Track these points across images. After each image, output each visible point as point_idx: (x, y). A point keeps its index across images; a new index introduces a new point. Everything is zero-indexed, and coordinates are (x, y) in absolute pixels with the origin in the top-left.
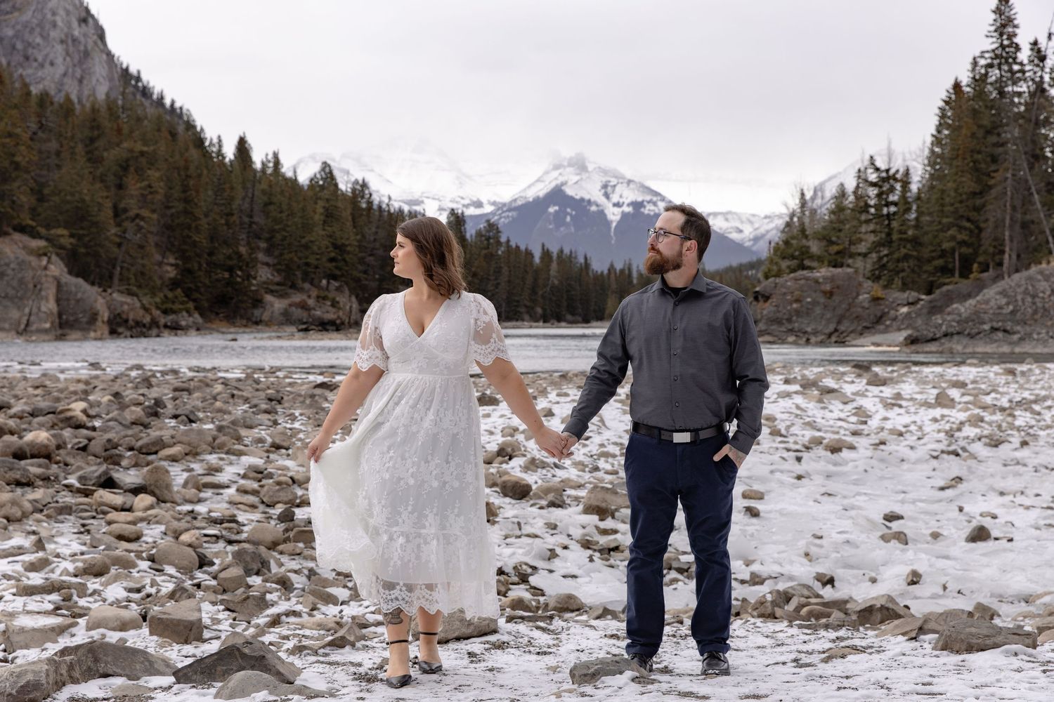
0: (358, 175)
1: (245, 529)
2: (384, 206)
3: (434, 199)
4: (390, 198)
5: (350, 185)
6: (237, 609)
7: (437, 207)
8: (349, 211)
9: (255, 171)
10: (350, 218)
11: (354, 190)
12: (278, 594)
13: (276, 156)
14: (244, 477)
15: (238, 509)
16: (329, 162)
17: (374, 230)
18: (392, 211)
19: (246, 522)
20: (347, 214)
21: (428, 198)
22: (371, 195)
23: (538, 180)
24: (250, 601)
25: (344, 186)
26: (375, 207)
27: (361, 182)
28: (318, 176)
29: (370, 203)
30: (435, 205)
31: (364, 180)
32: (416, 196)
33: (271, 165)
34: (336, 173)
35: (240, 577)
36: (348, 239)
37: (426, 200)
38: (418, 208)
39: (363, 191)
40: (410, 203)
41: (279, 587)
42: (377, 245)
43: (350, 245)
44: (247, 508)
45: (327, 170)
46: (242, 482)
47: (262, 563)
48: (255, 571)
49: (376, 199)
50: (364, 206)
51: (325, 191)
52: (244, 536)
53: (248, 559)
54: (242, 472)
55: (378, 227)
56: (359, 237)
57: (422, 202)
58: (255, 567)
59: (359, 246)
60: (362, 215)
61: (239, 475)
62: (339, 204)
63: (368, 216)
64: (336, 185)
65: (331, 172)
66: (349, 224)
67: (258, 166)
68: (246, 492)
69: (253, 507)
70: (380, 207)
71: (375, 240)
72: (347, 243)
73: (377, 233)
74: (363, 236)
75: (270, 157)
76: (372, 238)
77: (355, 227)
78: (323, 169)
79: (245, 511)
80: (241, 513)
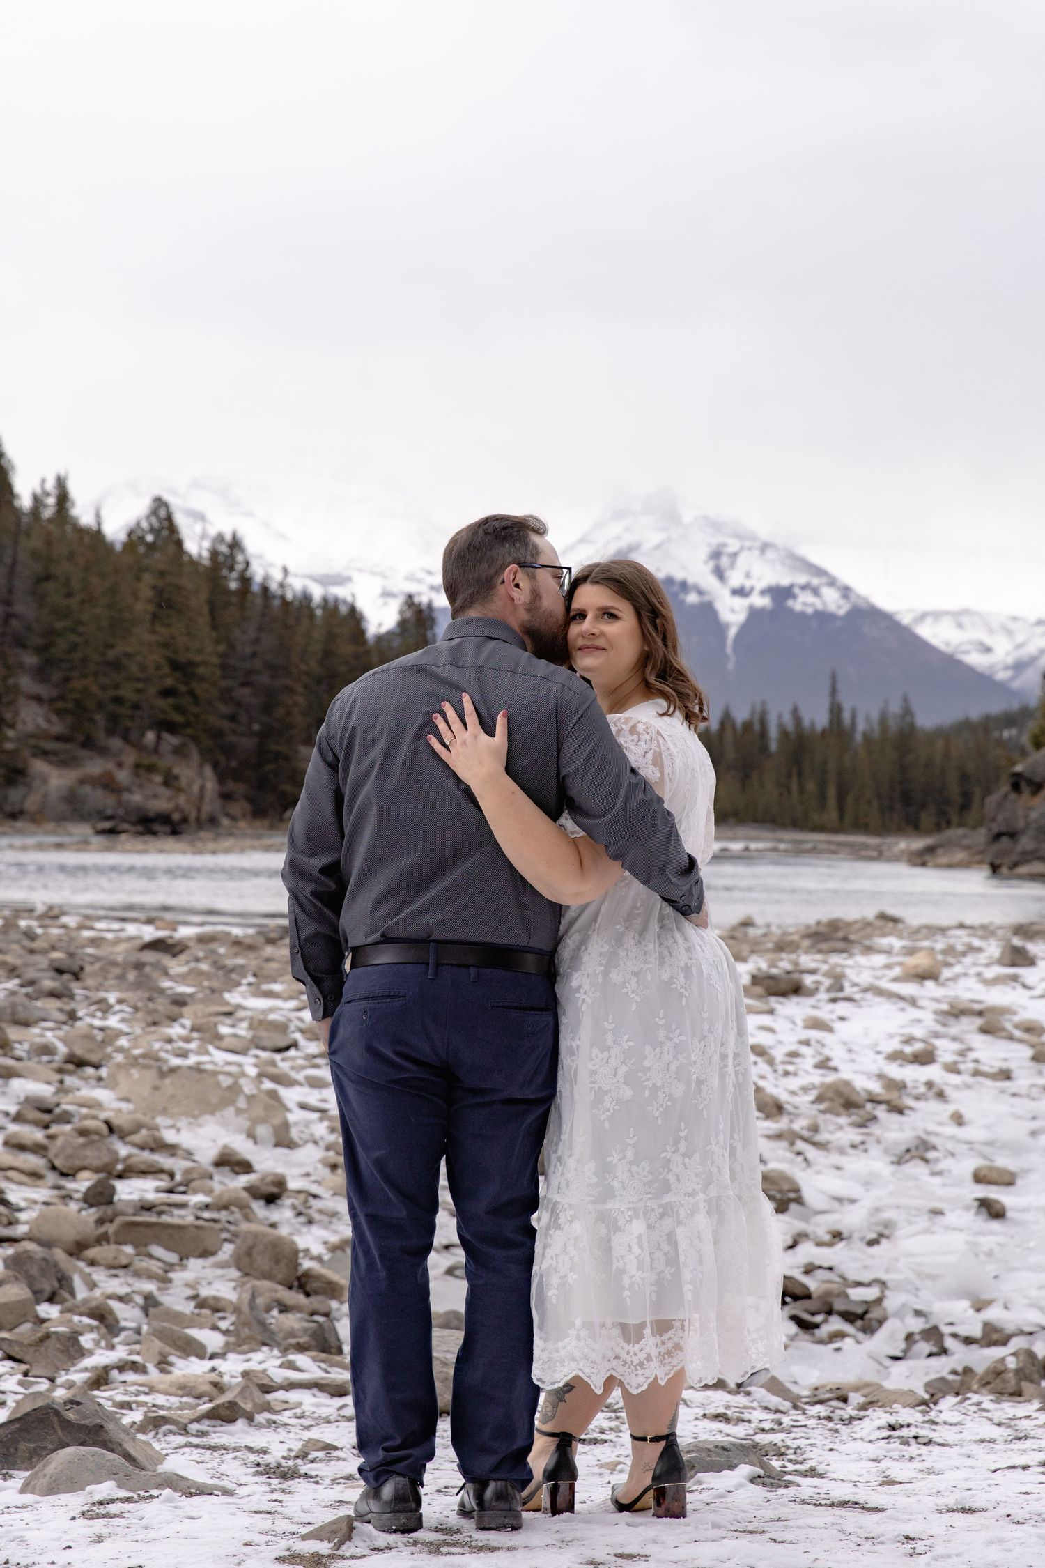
0: (223, 524)
1: (23, 1216)
2: (273, 587)
3: (373, 573)
4: (286, 571)
5: (206, 544)
6: (27, 1358)
7: (379, 590)
8: (203, 596)
9: (17, 512)
10: (205, 610)
11: (214, 554)
12: (94, 1336)
13: (61, 484)
14: (18, 1118)
15: (8, 1179)
16: (167, 497)
17: (252, 633)
18: (289, 596)
19: (23, 1204)
20: (199, 602)
21: (360, 570)
22: (247, 564)
23: (582, 541)
24: (51, 1343)
25: (195, 545)
26: (255, 588)
27: (228, 538)
28: (145, 525)
29: (245, 581)
30: (376, 585)
31: (234, 536)
32: (337, 568)
33: (51, 501)
34: (180, 520)
35: (22, 1303)
36: (200, 651)
37: (356, 576)
38: (340, 592)
39: (232, 557)
40: (324, 580)
41: (94, 1323)
42: (258, 664)
43: (204, 663)
44: (24, 1178)
45: (162, 513)
46: (13, 1128)
47: (60, 1281)
48: (46, 1295)
49: (258, 572)
50: (233, 585)
51: (157, 555)
52: (21, 1230)
53: (34, 1271)
54: (13, 1109)
55: (260, 629)
56: (222, 648)
57: (349, 579)
58: (47, 1286)
59: (223, 667)
60: (228, 604)
61: (7, 1114)
62: (186, 582)
63: (242, 606)
64: (179, 543)
65: (169, 518)
66: (204, 621)
67: (25, 502)
68: (21, 1147)
69: (36, 1175)
70: (265, 589)
71: (254, 654)
72: (198, 658)
73: (257, 641)
74: (231, 646)
75: (50, 485)
76: (248, 650)
77: (214, 627)
78: (154, 512)
79: (21, 1183)
80: (13, 1186)
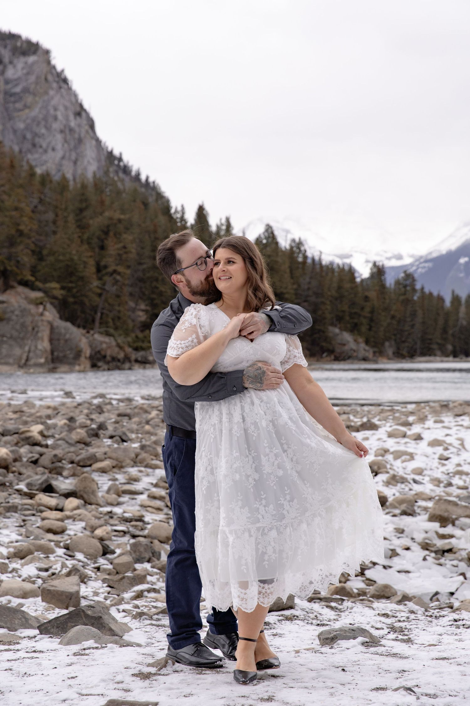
0: (297, 235)
1: (149, 526)
2: (316, 260)
3: (361, 253)
4: (321, 253)
5: (289, 242)
7: (364, 260)
8: (287, 265)
9: (210, 233)
10: (288, 271)
11: (292, 247)
13: (228, 220)
14: (156, 486)
15: (147, 511)
16: (272, 224)
17: (308, 280)
18: (324, 263)
19: (151, 521)
20: (285, 267)
21: (356, 252)
22: (305, 251)
23: (451, 236)
24: (125, 580)
25: (284, 243)
26: (309, 261)
27: (297, 240)
28: (263, 236)
29: (305, 257)
30: (363, 258)
31: (300, 239)
32: (346, 251)
33: (224, 227)
34: (276, 233)
36: (286, 288)
37: (355, 255)
38: (347, 261)
39: (299, 248)
40: (341, 257)
42: (310, 293)
43: (288, 293)
44: (154, 510)
45: (270, 231)
46: (154, 490)
47: (153, 553)
48: (147, 559)
49: (309, 254)
50: (300, 259)
51: (268, 249)
52: (146, 532)
53: (142, 549)
54: (154, 482)
55: (311, 278)
56: (295, 286)
57: (351, 256)
58: (147, 555)
59: (296, 294)
60: (298, 268)
61: (152, 484)
62: (279, 260)
63: (303, 269)
64: (277, 243)
65: (272, 233)
66: (287, 276)
67: (214, 228)
68: (154, 498)
69: (159, 509)
70: (313, 259)
71: (309, 289)
72: (285, 291)
73: (309, 283)
74: (299, 286)
75: (224, 221)
76: (306, 287)
77: (292, 277)
78: (267, 231)
79: (152, 513)
80: (148, 514)
